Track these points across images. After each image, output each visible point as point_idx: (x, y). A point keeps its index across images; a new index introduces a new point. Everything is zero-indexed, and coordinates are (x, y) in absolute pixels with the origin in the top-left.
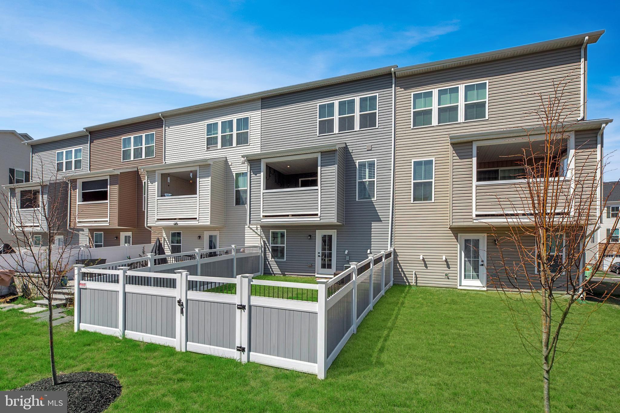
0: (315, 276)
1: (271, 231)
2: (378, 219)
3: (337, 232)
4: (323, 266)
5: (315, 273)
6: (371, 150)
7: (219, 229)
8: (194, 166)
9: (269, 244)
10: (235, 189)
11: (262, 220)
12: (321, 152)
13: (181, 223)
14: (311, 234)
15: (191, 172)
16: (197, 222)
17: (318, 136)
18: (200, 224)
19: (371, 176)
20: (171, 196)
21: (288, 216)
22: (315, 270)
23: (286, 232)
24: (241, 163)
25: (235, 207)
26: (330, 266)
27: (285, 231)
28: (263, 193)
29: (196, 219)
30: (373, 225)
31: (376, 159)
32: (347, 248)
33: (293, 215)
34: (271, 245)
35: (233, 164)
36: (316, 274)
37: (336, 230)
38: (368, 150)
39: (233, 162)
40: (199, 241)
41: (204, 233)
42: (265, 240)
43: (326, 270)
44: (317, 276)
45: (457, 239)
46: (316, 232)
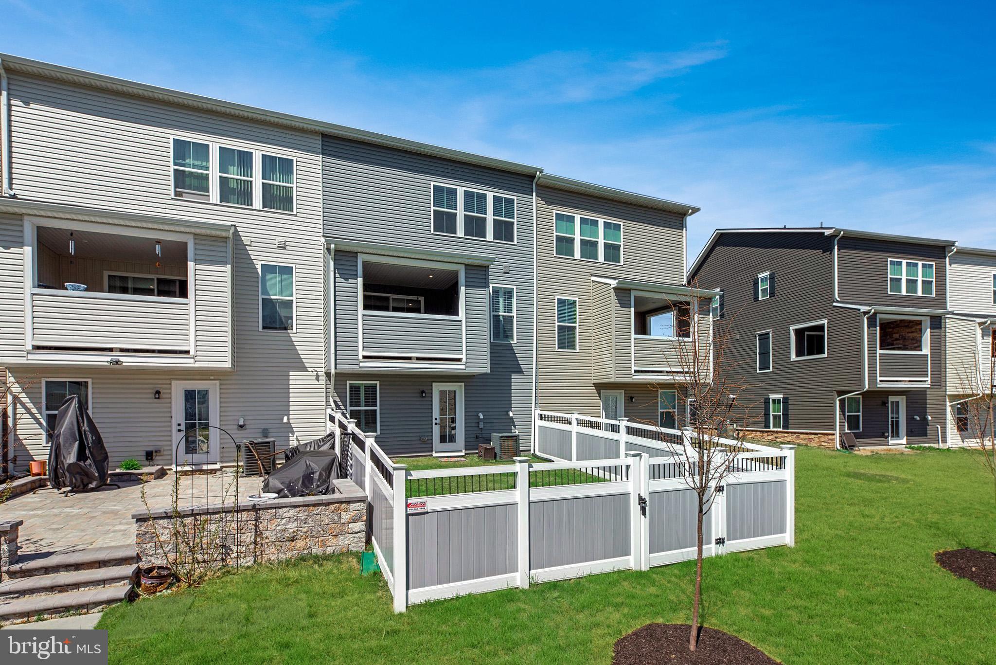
0: (432, 455)
1: (348, 382)
2: (518, 370)
3: (465, 386)
4: (443, 439)
5: (432, 451)
6: (508, 273)
7: (216, 377)
8: (175, 231)
9: (345, 406)
10: (261, 297)
11: (361, 364)
12: (466, 265)
13: (128, 361)
14: (424, 388)
15: (158, 242)
16: (192, 361)
17: (433, 234)
18: (198, 365)
19: (508, 308)
20: (86, 290)
21: (410, 358)
22: (432, 447)
23: (380, 385)
24: (275, 246)
25: (262, 334)
26: (452, 439)
27: (378, 383)
28: (364, 315)
29: (188, 352)
30: (513, 377)
31: (514, 287)
32: (479, 410)
33: (418, 359)
34: (349, 408)
35: (253, 244)
36: (434, 452)
37: (463, 384)
38: (505, 273)
39: (253, 239)
40: (156, 403)
41: (170, 384)
42: (337, 399)
43: (448, 446)
44: (435, 455)
45: (600, 397)
46: (432, 386)
